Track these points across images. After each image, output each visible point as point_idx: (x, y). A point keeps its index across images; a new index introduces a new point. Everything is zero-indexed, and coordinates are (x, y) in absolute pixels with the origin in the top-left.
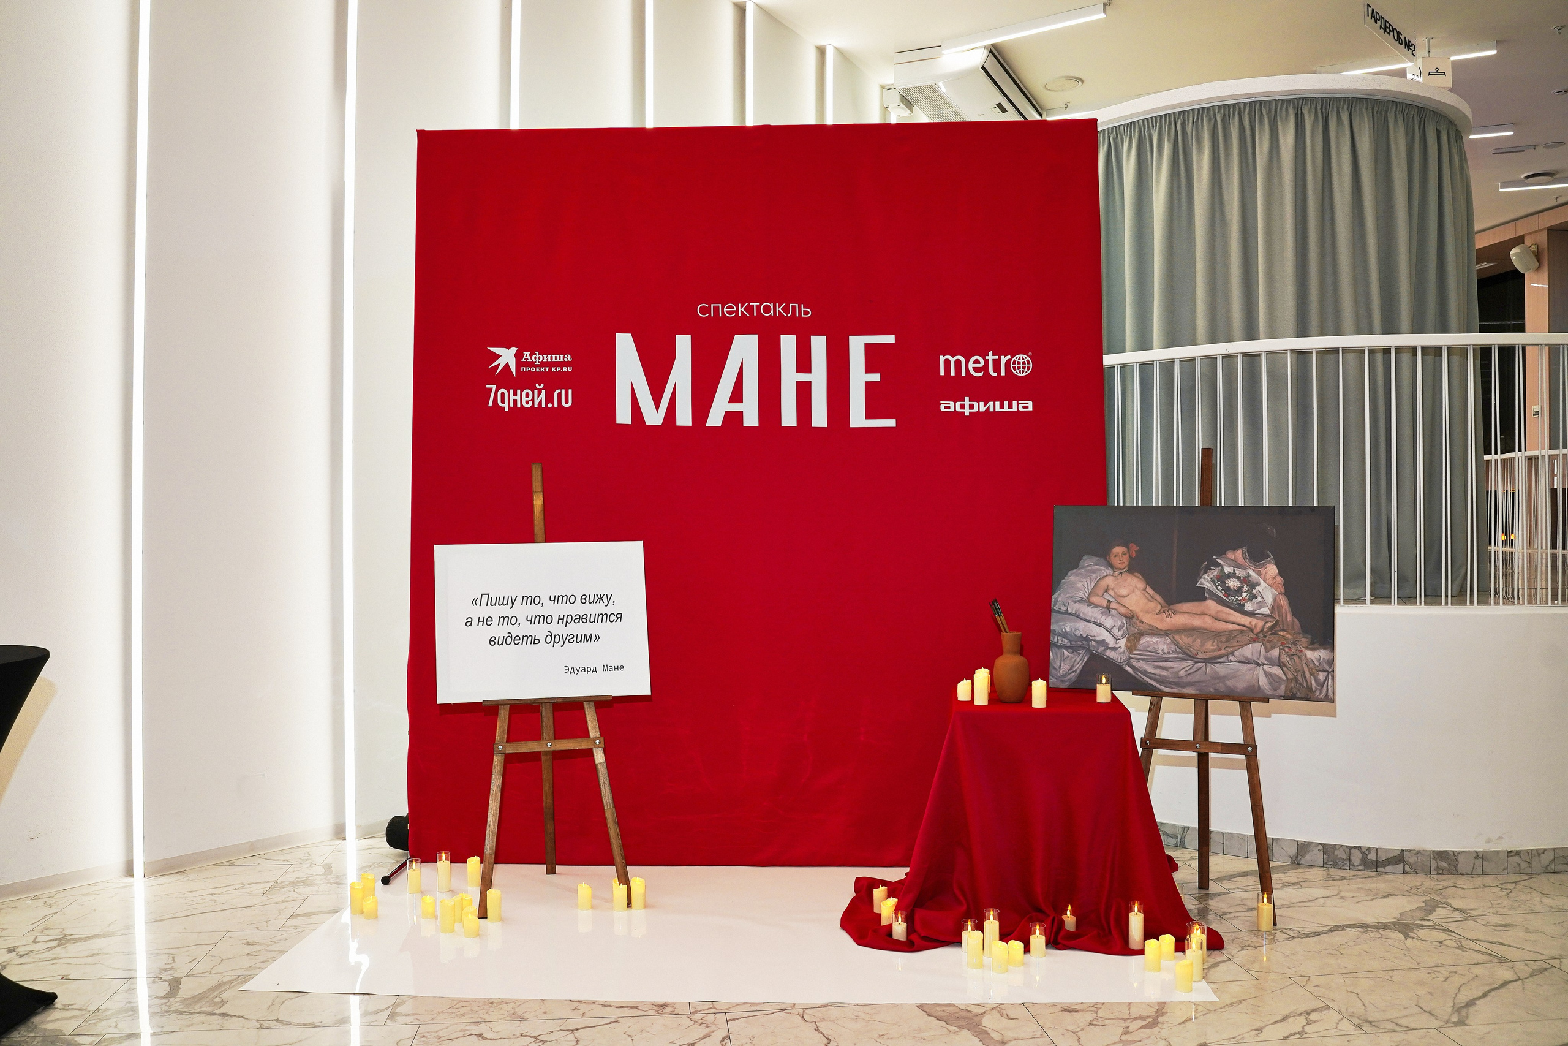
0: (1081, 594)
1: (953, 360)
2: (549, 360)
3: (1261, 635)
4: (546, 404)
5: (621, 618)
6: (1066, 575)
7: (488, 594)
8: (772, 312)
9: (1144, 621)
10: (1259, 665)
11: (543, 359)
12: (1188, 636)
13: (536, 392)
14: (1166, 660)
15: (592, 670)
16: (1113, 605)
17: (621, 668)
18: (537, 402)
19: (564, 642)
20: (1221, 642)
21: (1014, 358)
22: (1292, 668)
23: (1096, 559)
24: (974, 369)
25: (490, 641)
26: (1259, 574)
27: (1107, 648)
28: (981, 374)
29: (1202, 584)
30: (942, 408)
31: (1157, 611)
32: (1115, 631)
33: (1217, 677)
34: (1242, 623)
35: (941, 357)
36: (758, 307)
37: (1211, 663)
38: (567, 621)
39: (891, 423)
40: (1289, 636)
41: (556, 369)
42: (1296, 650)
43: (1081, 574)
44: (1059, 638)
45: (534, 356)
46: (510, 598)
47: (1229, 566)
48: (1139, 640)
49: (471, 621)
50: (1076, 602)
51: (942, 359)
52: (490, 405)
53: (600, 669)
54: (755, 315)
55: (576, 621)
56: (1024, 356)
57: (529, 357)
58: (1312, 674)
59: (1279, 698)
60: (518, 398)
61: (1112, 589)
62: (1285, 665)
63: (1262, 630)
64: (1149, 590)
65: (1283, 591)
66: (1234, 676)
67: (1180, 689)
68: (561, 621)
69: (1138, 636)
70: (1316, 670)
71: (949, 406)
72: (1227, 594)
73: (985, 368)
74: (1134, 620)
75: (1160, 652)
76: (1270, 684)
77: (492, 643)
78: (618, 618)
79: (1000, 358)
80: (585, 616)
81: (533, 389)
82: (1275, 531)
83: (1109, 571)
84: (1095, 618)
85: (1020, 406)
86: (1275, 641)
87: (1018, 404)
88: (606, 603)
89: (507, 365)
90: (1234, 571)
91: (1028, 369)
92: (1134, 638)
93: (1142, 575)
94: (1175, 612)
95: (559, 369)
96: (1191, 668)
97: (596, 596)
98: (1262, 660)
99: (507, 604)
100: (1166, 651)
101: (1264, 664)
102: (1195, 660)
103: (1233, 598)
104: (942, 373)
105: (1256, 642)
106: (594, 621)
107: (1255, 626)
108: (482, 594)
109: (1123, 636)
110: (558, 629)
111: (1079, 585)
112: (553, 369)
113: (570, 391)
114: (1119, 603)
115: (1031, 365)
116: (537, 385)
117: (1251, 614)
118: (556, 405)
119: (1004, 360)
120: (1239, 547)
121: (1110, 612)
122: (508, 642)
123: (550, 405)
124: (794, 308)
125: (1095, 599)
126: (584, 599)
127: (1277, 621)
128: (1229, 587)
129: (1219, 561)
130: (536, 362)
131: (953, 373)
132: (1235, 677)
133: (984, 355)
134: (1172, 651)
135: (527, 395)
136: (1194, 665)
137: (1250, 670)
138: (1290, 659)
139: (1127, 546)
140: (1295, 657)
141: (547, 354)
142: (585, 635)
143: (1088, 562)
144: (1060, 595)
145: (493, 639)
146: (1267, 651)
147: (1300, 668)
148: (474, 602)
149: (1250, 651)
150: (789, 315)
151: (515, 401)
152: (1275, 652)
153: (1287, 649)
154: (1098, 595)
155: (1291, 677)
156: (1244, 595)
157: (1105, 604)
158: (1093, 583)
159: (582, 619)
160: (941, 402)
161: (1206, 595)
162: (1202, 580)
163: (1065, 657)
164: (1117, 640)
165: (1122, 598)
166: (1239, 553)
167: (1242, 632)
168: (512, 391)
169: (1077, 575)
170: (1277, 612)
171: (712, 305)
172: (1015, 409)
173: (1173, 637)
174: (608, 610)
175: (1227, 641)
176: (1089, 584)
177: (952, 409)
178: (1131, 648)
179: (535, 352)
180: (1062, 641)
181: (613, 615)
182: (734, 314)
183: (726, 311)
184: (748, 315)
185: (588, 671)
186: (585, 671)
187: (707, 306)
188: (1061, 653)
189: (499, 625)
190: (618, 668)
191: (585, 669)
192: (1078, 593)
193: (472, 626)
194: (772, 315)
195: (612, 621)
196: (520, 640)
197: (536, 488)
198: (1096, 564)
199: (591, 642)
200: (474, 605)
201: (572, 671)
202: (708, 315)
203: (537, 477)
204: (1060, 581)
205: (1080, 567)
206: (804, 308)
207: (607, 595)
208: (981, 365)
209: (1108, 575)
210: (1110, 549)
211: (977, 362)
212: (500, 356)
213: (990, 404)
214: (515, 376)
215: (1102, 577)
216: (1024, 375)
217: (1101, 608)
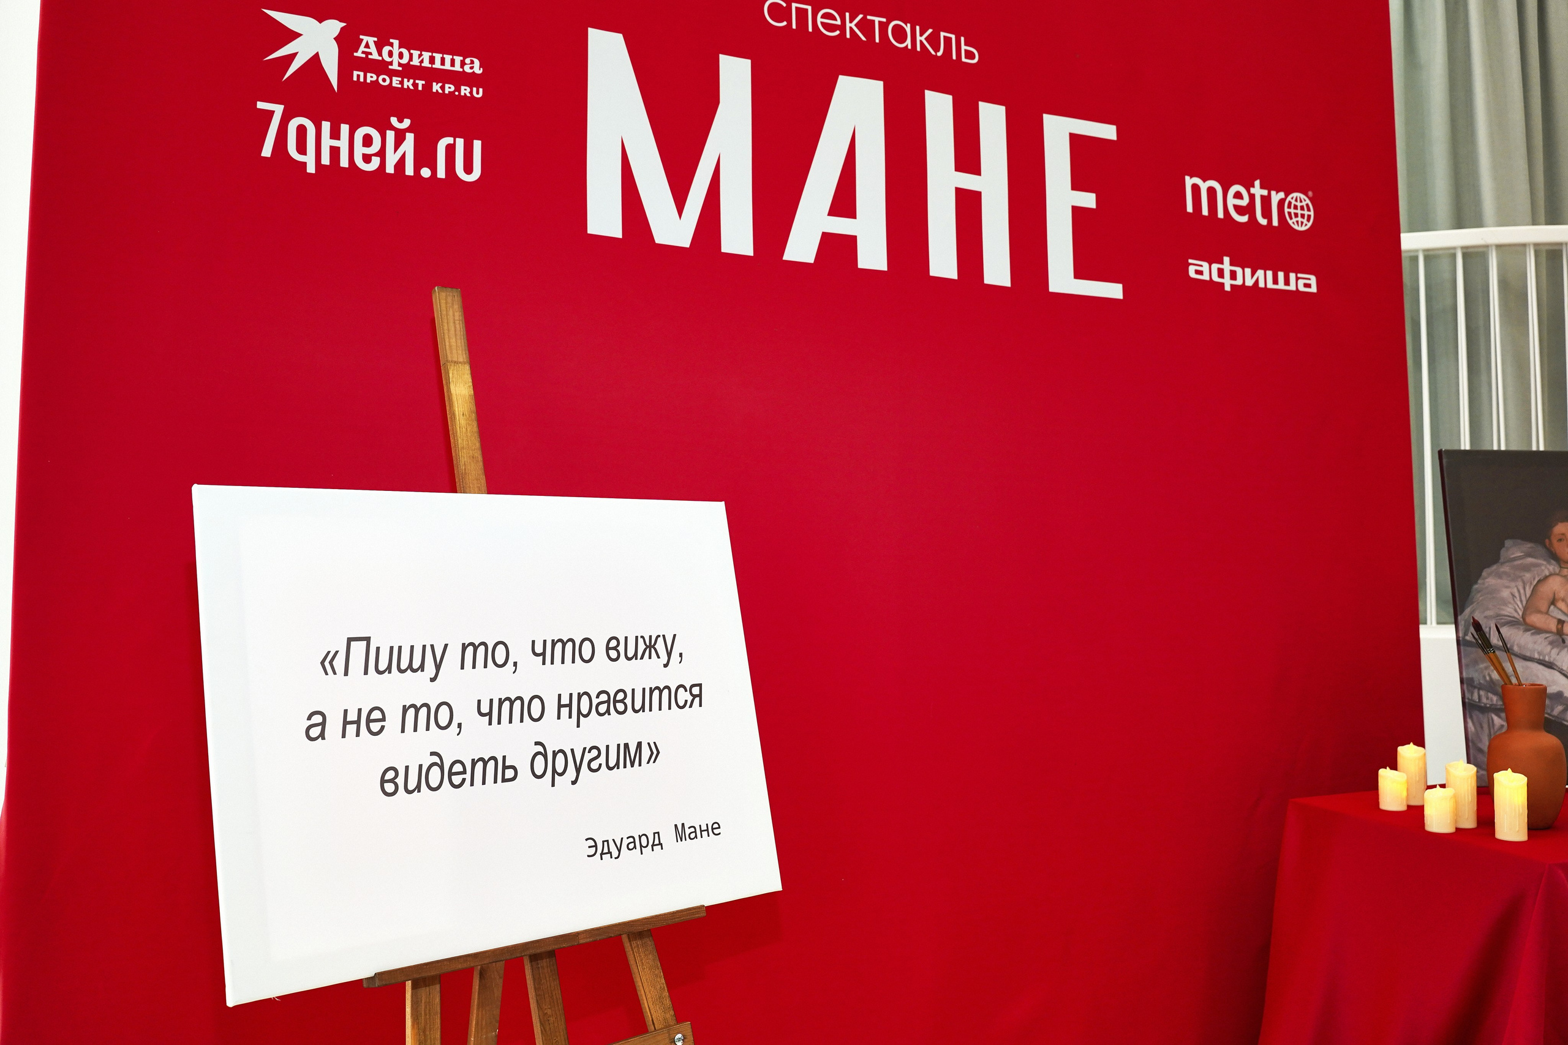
0: (1509, 610)
1: (1204, 186)
2: (426, 64)
4: (417, 169)
5: (700, 696)
6: (1479, 576)
7: (368, 640)
8: (908, 43)
11: (411, 59)
13: (390, 135)
15: (651, 843)
16: (1567, 629)
17: (714, 829)
18: (392, 160)
19: (578, 770)
21: (1289, 199)
23: (1528, 546)
24: (1236, 207)
25: (383, 781)
28: (1244, 219)
30: (1190, 273)
35: (1187, 178)
36: (883, 27)
38: (579, 712)
39: (1114, 291)
41: (443, 88)
43: (1505, 573)
44: (1482, 693)
45: (386, 49)
46: (428, 650)
49: (323, 724)
50: (1503, 625)
51: (1189, 181)
52: (267, 151)
53: (668, 837)
54: (877, 40)
55: (603, 708)
56: (1303, 196)
57: (373, 49)
60: (343, 144)
61: (1563, 600)
68: (565, 711)
71: (1201, 270)
73: (1249, 209)
77: (389, 787)
78: (694, 696)
79: (1269, 194)
80: (620, 696)
81: (383, 127)
83: (1553, 567)
84: (1539, 653)
85: (1301, 282)
87: (1297, 279)
88: (664, 658)
89: (316, 57)
91: (1308, 220)
95: (449, 88)
97: (640, 641)
99: (422, 667)
104: (1190, 208)
106: (643, 708)
108: (350, 640)
110: (562, 734)
113: (477, 145)
115: (1312, 213)
116: (394, 121)
118: (441, 173)
119: (1276, 197)
121: (1564, 641)
122: (434, 784)
123: (426, 173)
124: (948, 41)
125: (1535, 619)
126: (614, 648)
130: (391, 63)
131: (1205, 212)
133: (1248, 186)
135: (367, 141)
141: (422, 49)
142: (626, 746)
143: (1515, 551)
144: (1473, 612)
145: (390, 775)
148: (327, 664)
150: (940, 54)
151: (335, 152)
154: (1540, 612)
157: (1553, 626)
158: (1527, 588)
159: (614, 702)
160: (1190, 261)
163: (1496, 727)
168: (326, 126)
169: (1499, 576)
171: (794, 5)
172: (1292, 287)
174: (672, 677)
176: (1522, 591)
177: (1206, 277)
179: (391, 40)
180: (1487, 698)
181: (681, 690)
182: (838, 32)
183: (822, 23)
184: (864, 39)
185: (641, 846)
186: (635, 847)
187: (784, 5)
188: (1489, 721)
189: (403, 731)
190: (707, 830)
191: (634, 842)
192: (1504, 607)
193: (323, 738)
194: (909, 47)
195: (681, 704)
196: (464, 772)
197: (451, 353)
198: (1529, 555)
199: (640, 765)
200: (326, 674)
201: (606, 850)
202: (785, 23)
203: (451, 324)
204: (1471, 586)
205: (1502, 560)
206: (965, 45)
207: (664, 636)
208: (1245, 202)
209: (1551, 575)
210: (1551, 527)
211: (1238, 195)
212: (298, 35)
213: (1260, 273)
214: (336, 89)
215: (1541, 577)
216: (1304, 228)
217: (1548, 635)
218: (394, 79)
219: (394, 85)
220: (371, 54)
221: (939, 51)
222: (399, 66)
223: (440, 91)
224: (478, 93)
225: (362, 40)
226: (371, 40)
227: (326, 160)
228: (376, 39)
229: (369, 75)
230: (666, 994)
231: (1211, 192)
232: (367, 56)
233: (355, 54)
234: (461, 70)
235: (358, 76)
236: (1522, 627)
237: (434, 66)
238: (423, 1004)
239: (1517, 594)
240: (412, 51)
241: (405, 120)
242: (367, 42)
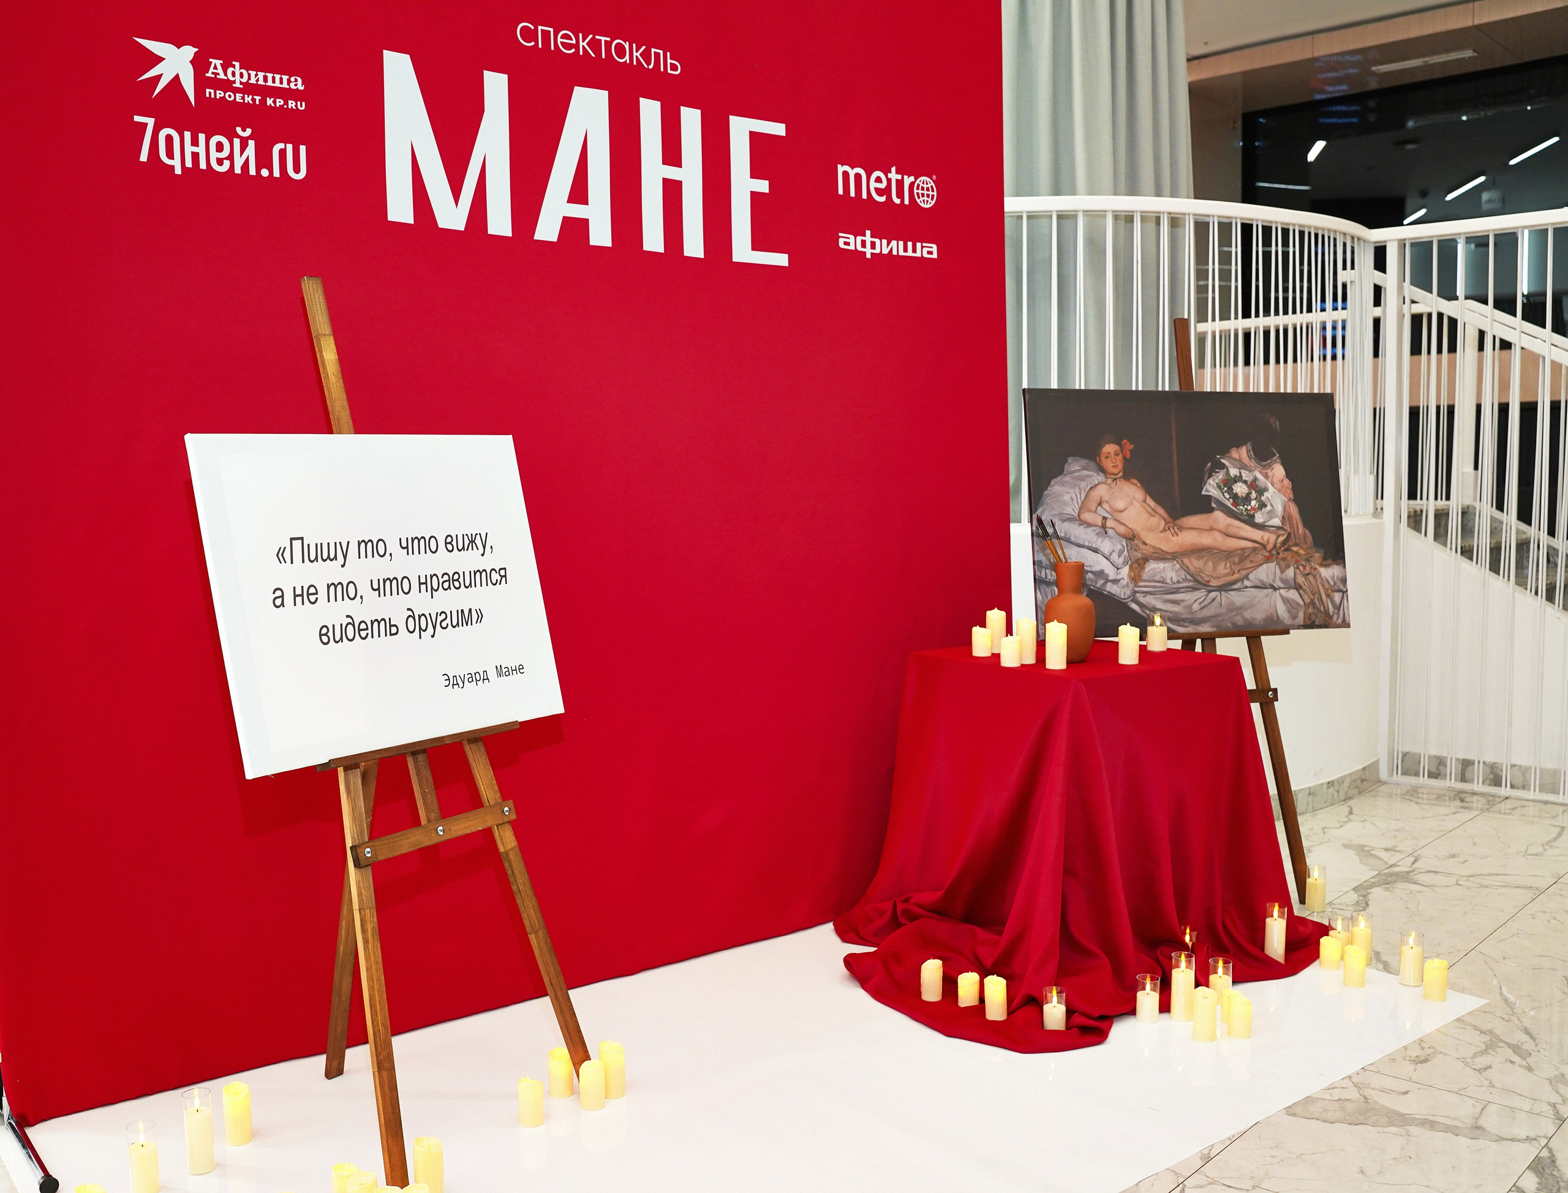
1: (852, 173)
2: (261, 82)
3: (1274, 552)
4: (258, 170)
5: (505, 576)
6: (1049, 484)
7: (302, 539)
8: (627, 57)
9: (1147, 541)
10: (1275, 589)
11: (249, 78)
12: (1198, 559)
13: (237, 141)
14: (1176, 591)
15: (482, 678)
16: (1110, 523)
17: (520, 669)
18: (239, 162)
19: (434, 628)
20: (1234, 563)
21: (918, 181)
22: (1308, 590)
23: (1084, 462)
24: (876, 189)
25: (321, 635)
26: (1266, 476)
27: (1107, 581)
28: (882, 199)
29: (1207, 491)
30: (841, 242)
31: (1161, 528)
32: (1114, 557)
33: (1234, 609)
34: (1254, 538)
35: (839, 166)
36: (608, 45)
37: (1226, 591)
38: (432, 588)
39: (781, 260)
40: (1302, 552)
41: (274, 102)
42: (1311, 568)
43: (1067, 482)
44: (1048, 571)
45: (230, 70)
46: (338, 545)
47: (1235, 467)
48: (1143, 568)
49: (282, 596)
50: (1064, 521)
51: (841, 169)
52: (144, 157)
53: (493, 674)
54: (604, 57)
55: (446, 585)
56: (928, 180)
57: (220, 70)
58: (1328, 596)
59: (1299, 627)
60: (201, 150)
61: (1107, 502)
62: (1301, 587)
63: (1275, 546)
64: (1150, 501)
65: (1292, 496)
66: (1251, 605)
67: (1196, 627)
68: (423, 587)
69: (1141, 561)
70: (1331, 590)
71: (848, 242)
72: (1236, 503)
73: (887, 191)
74: (1136, 541)
75: (1169, 581)
76: (1289, 611)
77: (325, 638)
78: (502, 577)
79: (903, 178)
80: (456, 577)
81: (231, 136)
82: (1277, 423)
83: (1101, 478)
84: (1089, 542)
85: (925, 250)
86: (1289, 558)
87: (922, 247)
88: (481, 549)
89: (177, 80)
90: (1240, 473)
91: (932, 199)
92: (1138, 565)
93: (1140, 483)
94: (1181, 529)
95: (280, 102)
96: (1204, 600)
97: (466, 537)
98: (1278, 583)
99: (336, 557)
100: (1175, 580)
101: (1280, 588)
102: (1209, 588)
103: (1241, 507)
105: (1270, 561)
106: (470, 585)
107: (1268, 542)
108: (292, 539)
109: (1125, 563)
110: (423, 603)
111: (1067, 497)
112: (270, 102)
113: (303, 149)
114: (1116, 520)
115: (935, 193)
116: (239, 130)
117: (1261, 527)
118: (277, 173)
119: (908, 180)
120: (1244, 443)
121: (1106, 533)
122: (351, 637)
123: (265, 173)
124: (657, 55)
125: (1087, 516)
126: (450, 543)
127: (1289, 534)
128: (1236, 494)
129: (1223, 461)
130: (234, 82)
131: (853, 194)
132: (1253, 606)
133: (886, 172)
134: (1183, 579)
135: (220, 147)
136: (1208, 595)
137: (1267, 596)
138: (1305, 579)
139: (1119, 444)
140: (1311, 577)
141: (257, 69)
142: (462, 611)
143: (1074, 465)
144: (1042, 512)
145: (324, 631)
146: (1282, 572)
147: (1316, 590)
148: (280, 555)
149: (1267, 572)
150: (651, 67)
151: (195, 156)
152: (1290, 573)
153: (1301, 568)
154: (1090, 511)
155: (1308, 601)
156: (1253, 503)
157: (1099, 522)
158: (1082, 493)
159: (452, 581)
160: (840, 234)
161: (1213, 505)
162: (1207, 486)
164: (1118, 569)
165: (1119, 513)
166: (1243, 451)
167: (1254, 549)
168: (188, 135)
169: (1063, 484)
170: (1288, 523)
171: (540, 28)
172: (918, 254)
173: (1182, 561)
174: (487, 563)
175: (1240, 562)
176: (1078, 496)
177: (852, 247)
178: (1135, 579)
179: (234, 63)
180: (1051, 575)
181: (493, 572)
182: (573, 50)
183: (561, 42)
184: (593, 55)
185: (476, 680)
186: (473, 681)
187: (533, 28)
188: (1052, 592)
189: (329, 601)
190: (516, 670)
191: (472, 677)
192: (1065, 508)
193: (284, 606)
194: (628, 62)
195: (494, 582)
196: (367, 629)
197: (321, 328)
198: (1084, 468)
199: (472, 625)
200: (281, 563)
201: (455, 683)
202: (533, 43)
203: (318, 306)
204: (1042, 493)
205: (1065, 472)
206: (670, 59)
207: (480, 534)
208: (883, 185)
209: (1099, 483)
210: (1101, 447)
211: (878, 180)
212: (162, 59)
213: (894, 243)
214: (194, 105)
215: (1092, 485)
216: (929, 206)
217: (1095, 528)
218: (237, 95)
219: (238, 100)
220: (218, 74)
221: (650, 65)
222: (241, 84)
223: (273, 105)
224: (301, 106)
225: (211, 62)
226: (218, 62)
227: (189, 164)
228: (222, 62)
229: (218, 92)
230: (495, 782)
231: (858, 177)
232: (216, 76)
233: (207, 75)
234: (288, 87)
235: (210, 93)
236: (1077, 523)
237: (267, 84)
238: (352, 783)
239: (1075, 498)
240: (250, 72)
241: (247, 129)
242: (215, 65)
